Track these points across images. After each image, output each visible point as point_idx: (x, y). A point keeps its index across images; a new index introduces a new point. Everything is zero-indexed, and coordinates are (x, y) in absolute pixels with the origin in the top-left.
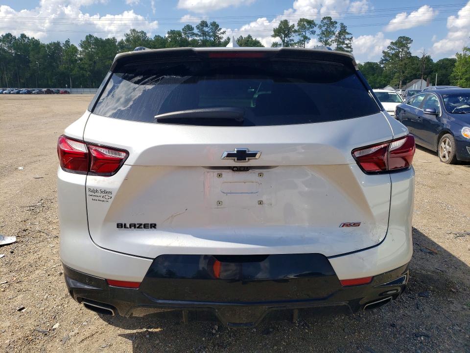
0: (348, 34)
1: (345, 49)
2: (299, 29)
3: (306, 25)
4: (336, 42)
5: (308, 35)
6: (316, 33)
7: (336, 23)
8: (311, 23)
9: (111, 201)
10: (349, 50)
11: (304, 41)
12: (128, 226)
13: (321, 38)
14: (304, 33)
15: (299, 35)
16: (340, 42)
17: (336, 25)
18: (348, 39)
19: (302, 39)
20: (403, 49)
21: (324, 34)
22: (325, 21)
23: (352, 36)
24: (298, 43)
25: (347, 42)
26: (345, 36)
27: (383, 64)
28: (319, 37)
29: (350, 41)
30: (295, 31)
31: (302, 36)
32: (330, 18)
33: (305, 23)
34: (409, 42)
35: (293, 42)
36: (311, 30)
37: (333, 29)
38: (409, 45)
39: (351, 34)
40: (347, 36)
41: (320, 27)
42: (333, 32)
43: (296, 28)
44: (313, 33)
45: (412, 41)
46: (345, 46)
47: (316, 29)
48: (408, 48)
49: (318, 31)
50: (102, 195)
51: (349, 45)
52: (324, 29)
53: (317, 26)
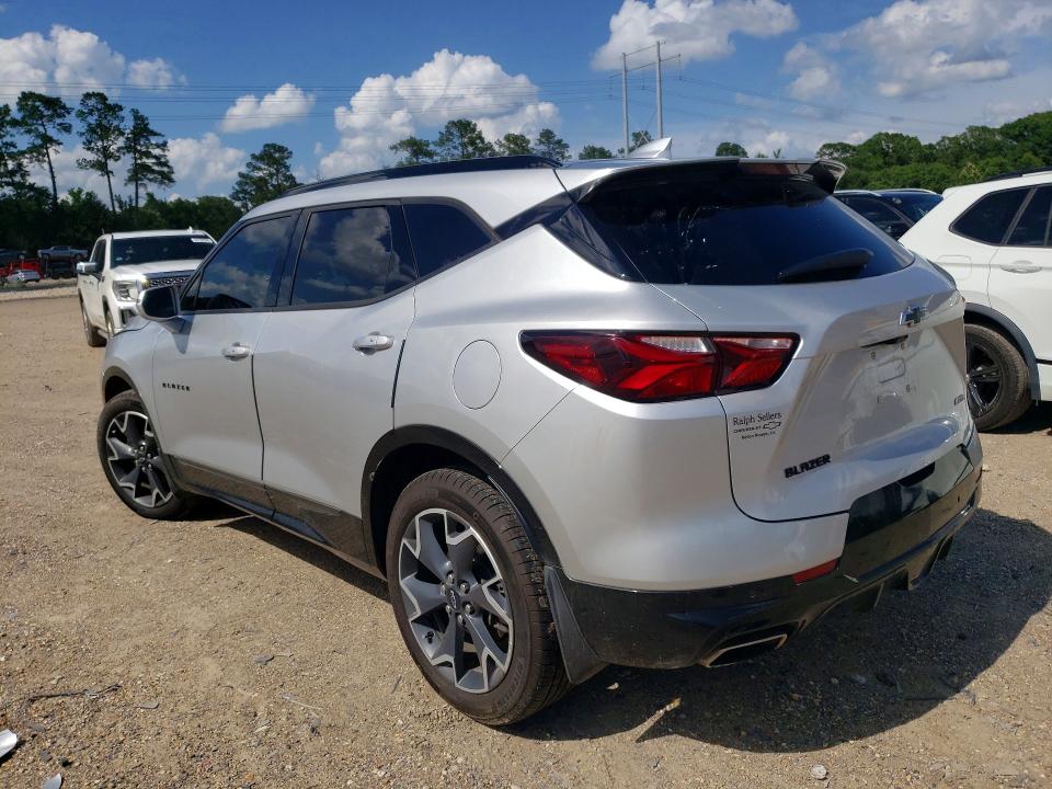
0: (155, 134)
1: (156, 168)
2: (23, 118)
3: (41, 108)
4: (129, 152)
5: (52, 132)
6: (74, 131)
7: (121, 108)
8: (54, 104)
9: (779, 430)
10: (165, 169)
11: (47, 149)
12: (799, 469)
13: (90, 142)
14: (41, 129)
15: (29, 132)
16: (139, 151)
17: (122, 113)
18: (158, 146)
19: (39, 142)
20: (278, 170)
21: (96, 133)
22: (92, 102)
23: (164, 139)
24: (30, 150)
25: (157, 152)
26: (148, 140)
27: (239, 199)
28: (83, 139)
29: (164, 150)
30: (14, 123)
31: (37, 136)
32: (101, 97)
33: (38, 104)
34: (286, 154)
35: (15, 150)
36: (59, 121)
37: (115, 123)
38: (288, 162)
39: (160, 135)
40: (154, 140)
41: (81, 114)
42: (117, 128)
43: (15, 113)
44: (67, 129)
45: (291, 153)
46: (154, 161)
47: (71, 119)
48: (287, 168)
49: (79, 126)
50: (763, 423)
51: (163, 160)
52: (92, 120)
53: (73, 114)
